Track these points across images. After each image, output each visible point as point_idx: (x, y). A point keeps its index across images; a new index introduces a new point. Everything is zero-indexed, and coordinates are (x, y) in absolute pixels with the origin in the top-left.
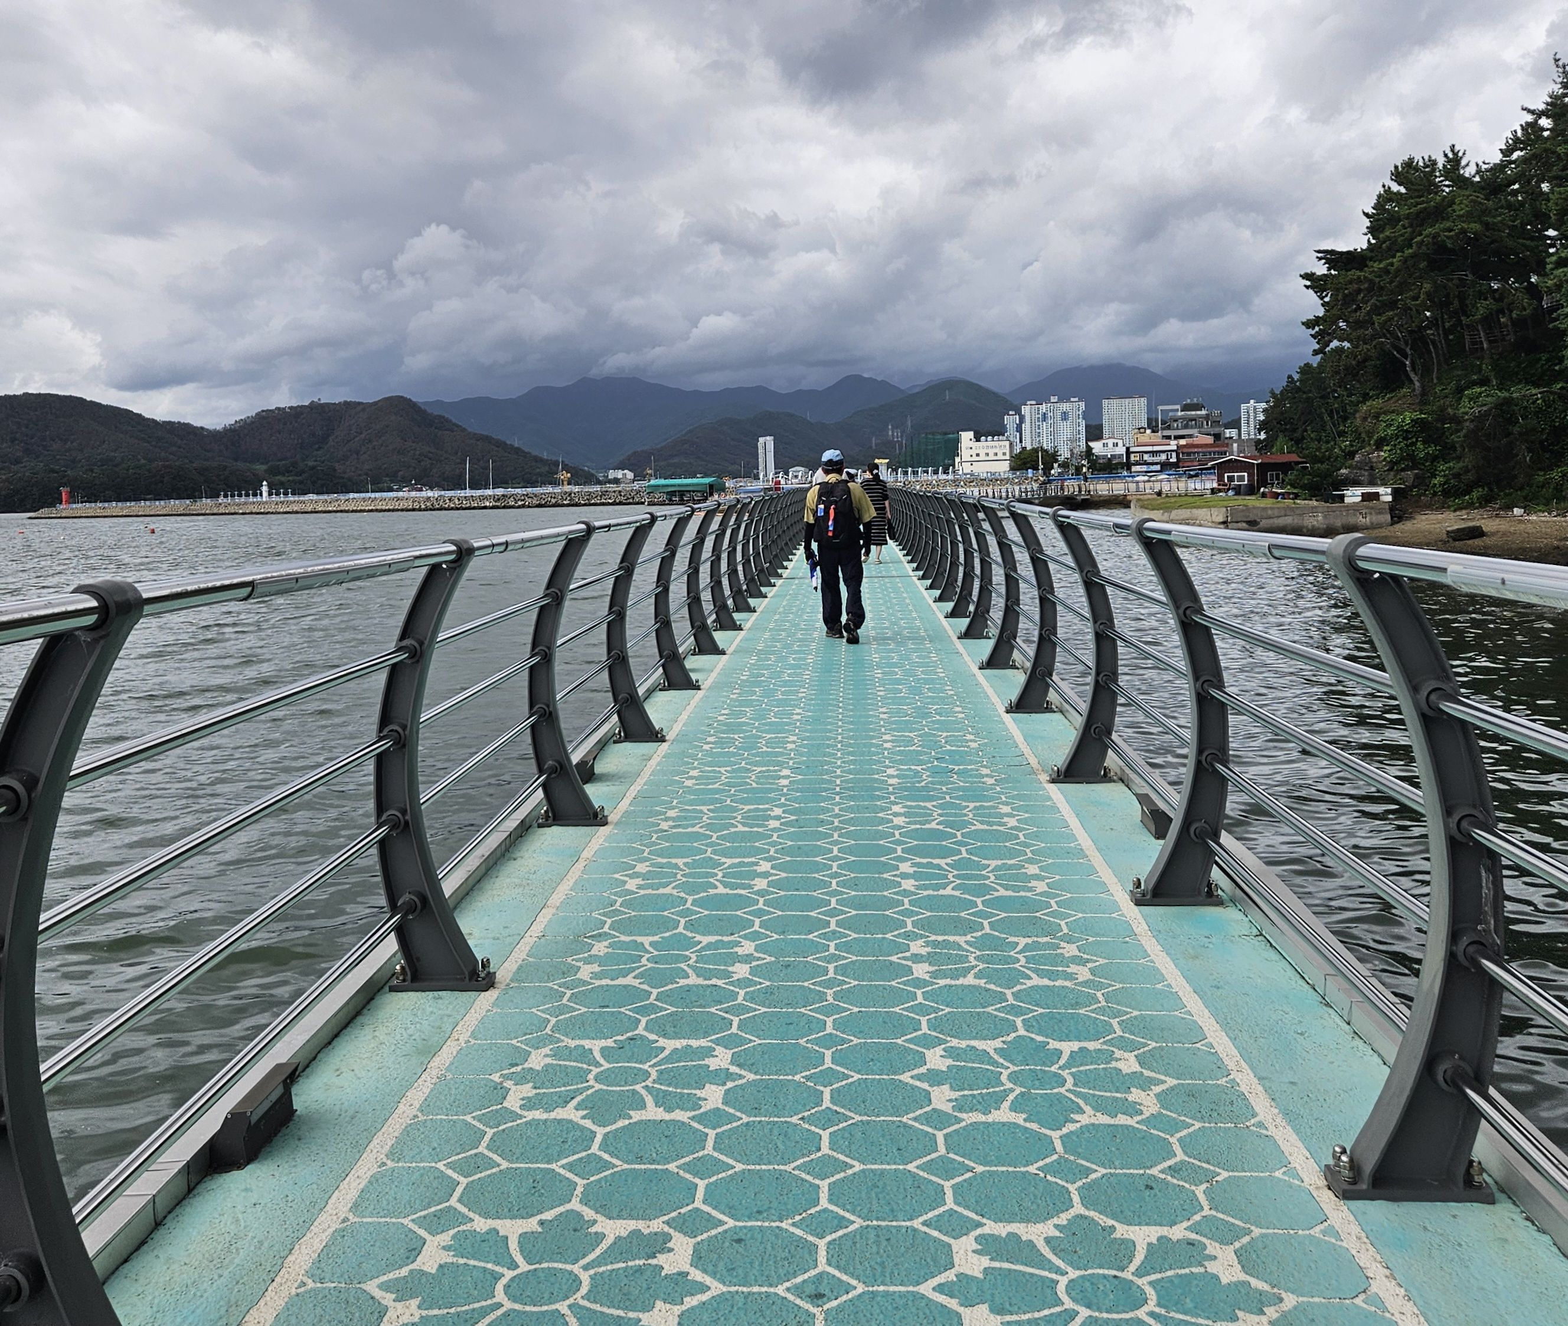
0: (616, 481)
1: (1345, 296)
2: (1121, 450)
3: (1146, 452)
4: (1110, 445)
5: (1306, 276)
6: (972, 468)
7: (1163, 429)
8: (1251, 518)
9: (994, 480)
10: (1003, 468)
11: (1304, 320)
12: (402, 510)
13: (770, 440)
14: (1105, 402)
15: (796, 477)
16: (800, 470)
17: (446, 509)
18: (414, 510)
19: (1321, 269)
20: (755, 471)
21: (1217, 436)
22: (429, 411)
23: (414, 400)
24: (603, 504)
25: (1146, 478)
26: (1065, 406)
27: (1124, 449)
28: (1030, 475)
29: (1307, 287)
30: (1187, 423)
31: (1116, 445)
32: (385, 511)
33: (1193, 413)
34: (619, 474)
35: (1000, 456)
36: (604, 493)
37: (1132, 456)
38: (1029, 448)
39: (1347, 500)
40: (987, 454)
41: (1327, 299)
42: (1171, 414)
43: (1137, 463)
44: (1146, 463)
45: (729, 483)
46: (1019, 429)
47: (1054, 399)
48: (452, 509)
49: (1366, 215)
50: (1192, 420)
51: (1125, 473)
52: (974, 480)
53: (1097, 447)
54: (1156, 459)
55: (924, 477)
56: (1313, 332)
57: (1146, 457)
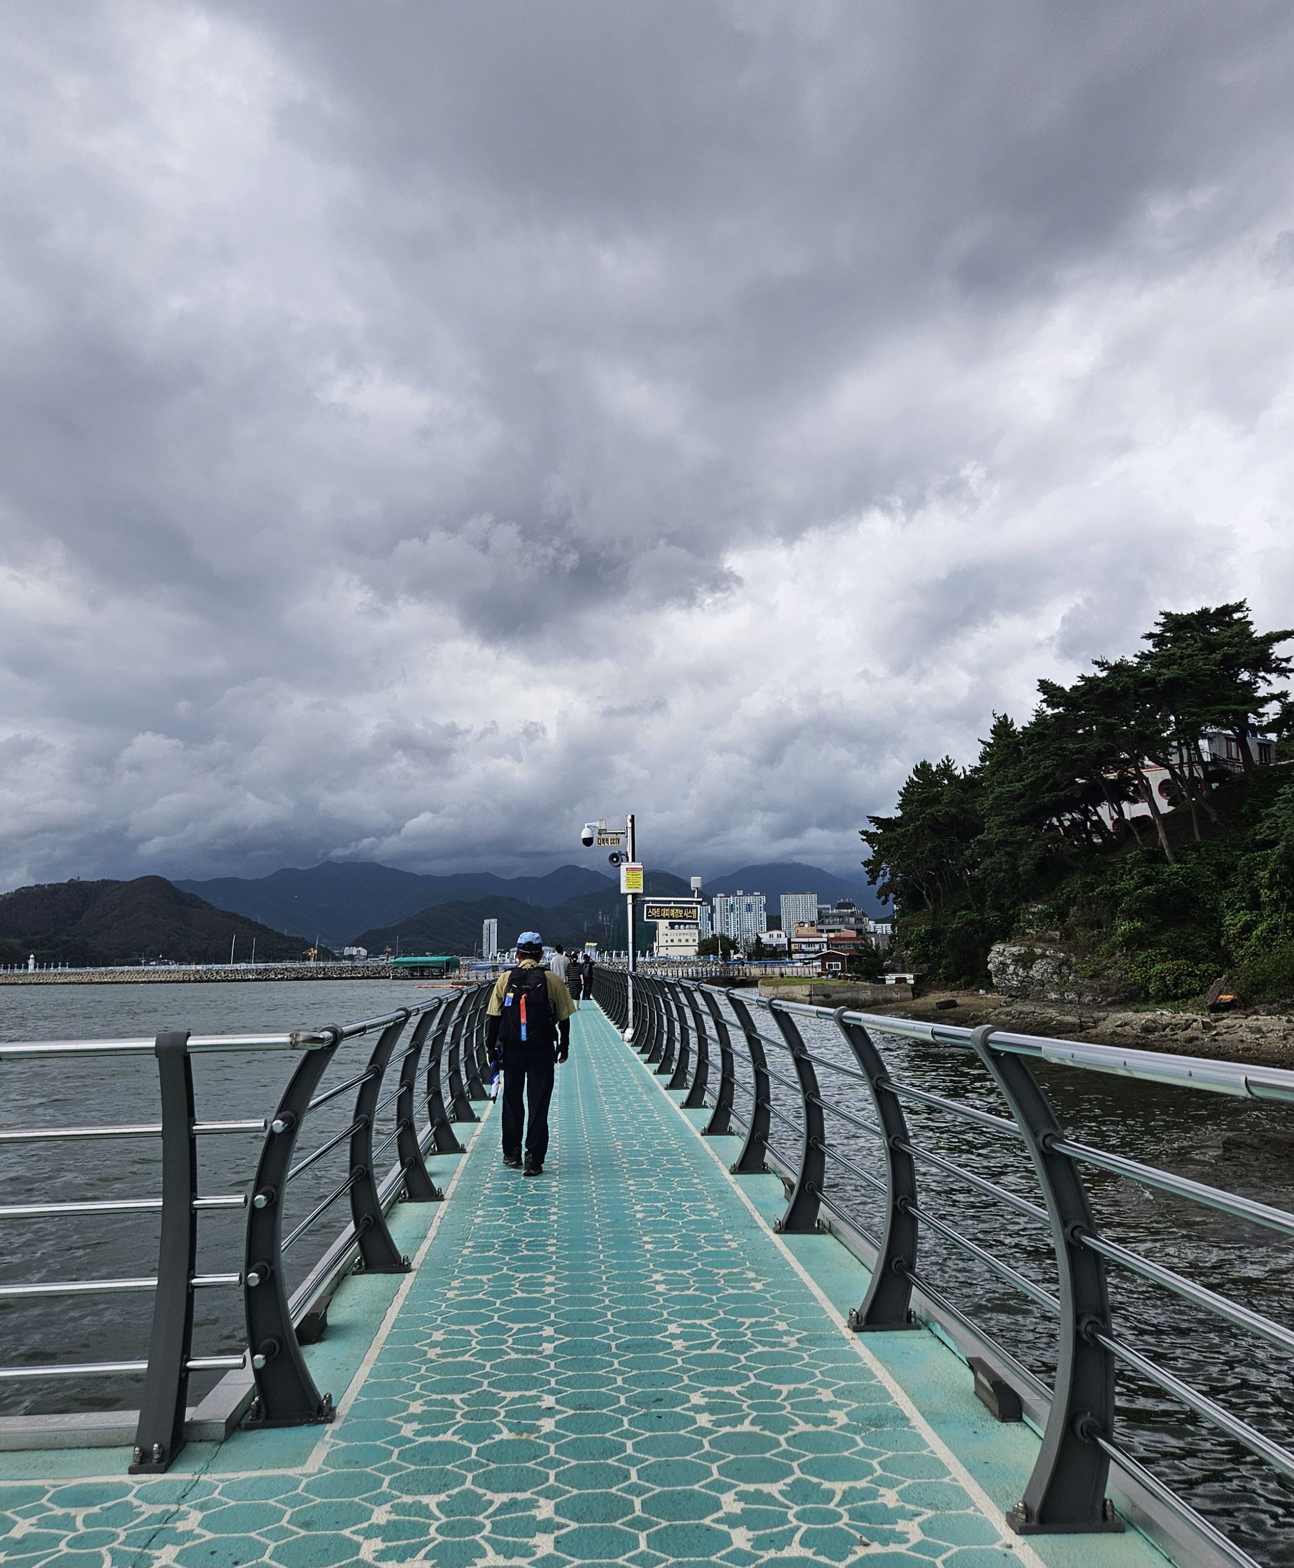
0: (351, 957)
3: (804, 943)
4: (775, 936)
6: (667, 952)
7: (818, 924)
8: (826, 992)
9: (685, 962)
10: (691, 952)
12: (173, 982)
13: (494, 921)
14: (783, 897)
17: (213, 981)
18: (184, 982)
20: (480, 950)
21: (859, 931)
22: (182, 889)
23: (168, 879)
24: (353, 978)
28: (712, 960)
31: (779, 936)
32: (157, 982)
33: (845, 910)
34: (354, 951)
35: (691, 943)
36: (347, 969)
37: (793, 945)
38: (717, 935)
39: (888, 982)
40: (680, 940)
43: (797, 952)
44: (803, 952)
45: (463, 961)
46: (711, 918)
47: (740, 893)
48: (219, 981)
50: (842, 917)
51: (788, 960)
52: (667, 962)
54: (811, 949)
57: (804, 947)
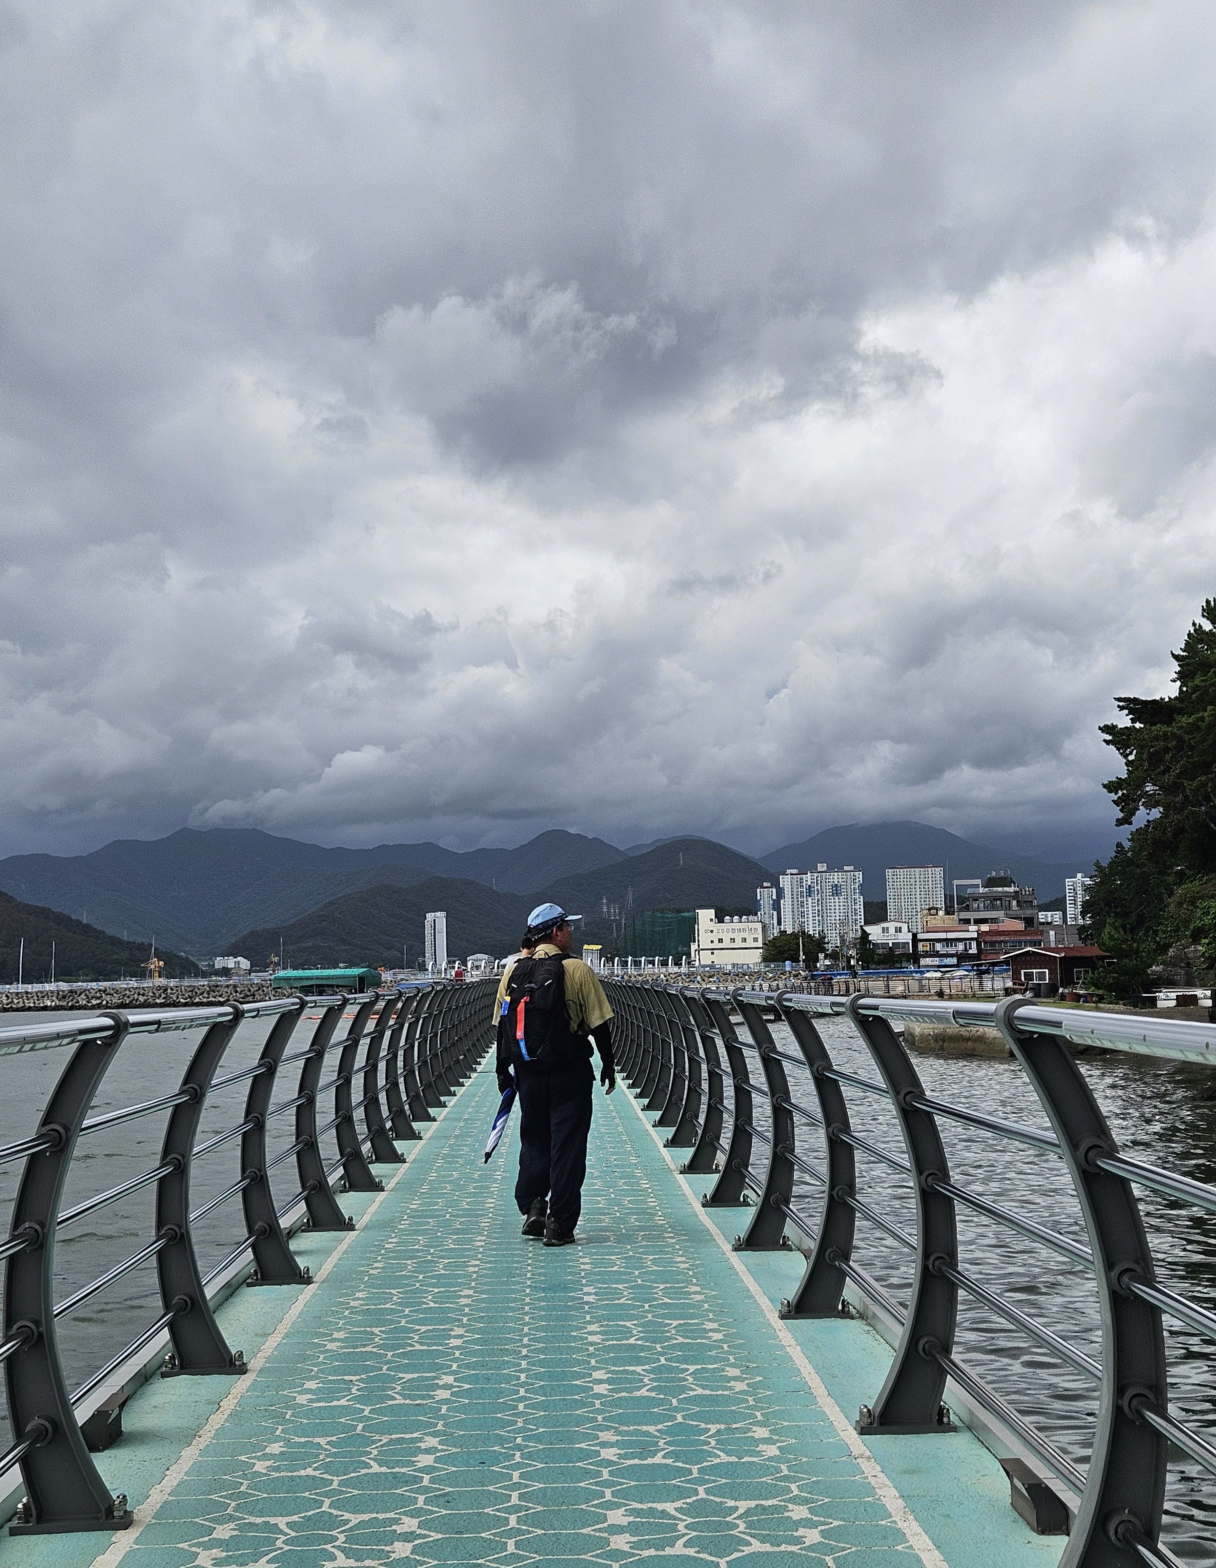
0: (226, 972)
1: (1151, 756)
2: (905, 937)
3: (938, 940)
4: (892, 931)
5: (1106, 729)
6: (712, 958)
7: (960, 910)
9: (740, 973)
10: (753, 958)
11: (1106, 782)
13: (441, 917)
14: (889, 872)
15: (478, 967)
16: (482, 959)
19: (1124, 721)
20: (420, 960)
21: (1029, 921)
25: (939, 975)
26: (836, 878)
27: (910, 935)
28: (788, 969)
29: (1107, 742)
30: (994, 902)
31: (899, 930)
33: (1000, 889)
34: (230, 962)
35: (749, 943)
36: (214, 988)
38: (789, 931)
39: (1160, 1004)
40: (733, 940)
41: (1131, 758)
42: (969, 891)
45: (387, 976)
46: (776, 906)
47: (822, 867)
49: (1176, 657)
50: (997, 900)
51: (912, 967)
53: (875, 932)
54: (951, 950)
55: (648, 970)
56: (1115, 798)
57: (938, 947)
